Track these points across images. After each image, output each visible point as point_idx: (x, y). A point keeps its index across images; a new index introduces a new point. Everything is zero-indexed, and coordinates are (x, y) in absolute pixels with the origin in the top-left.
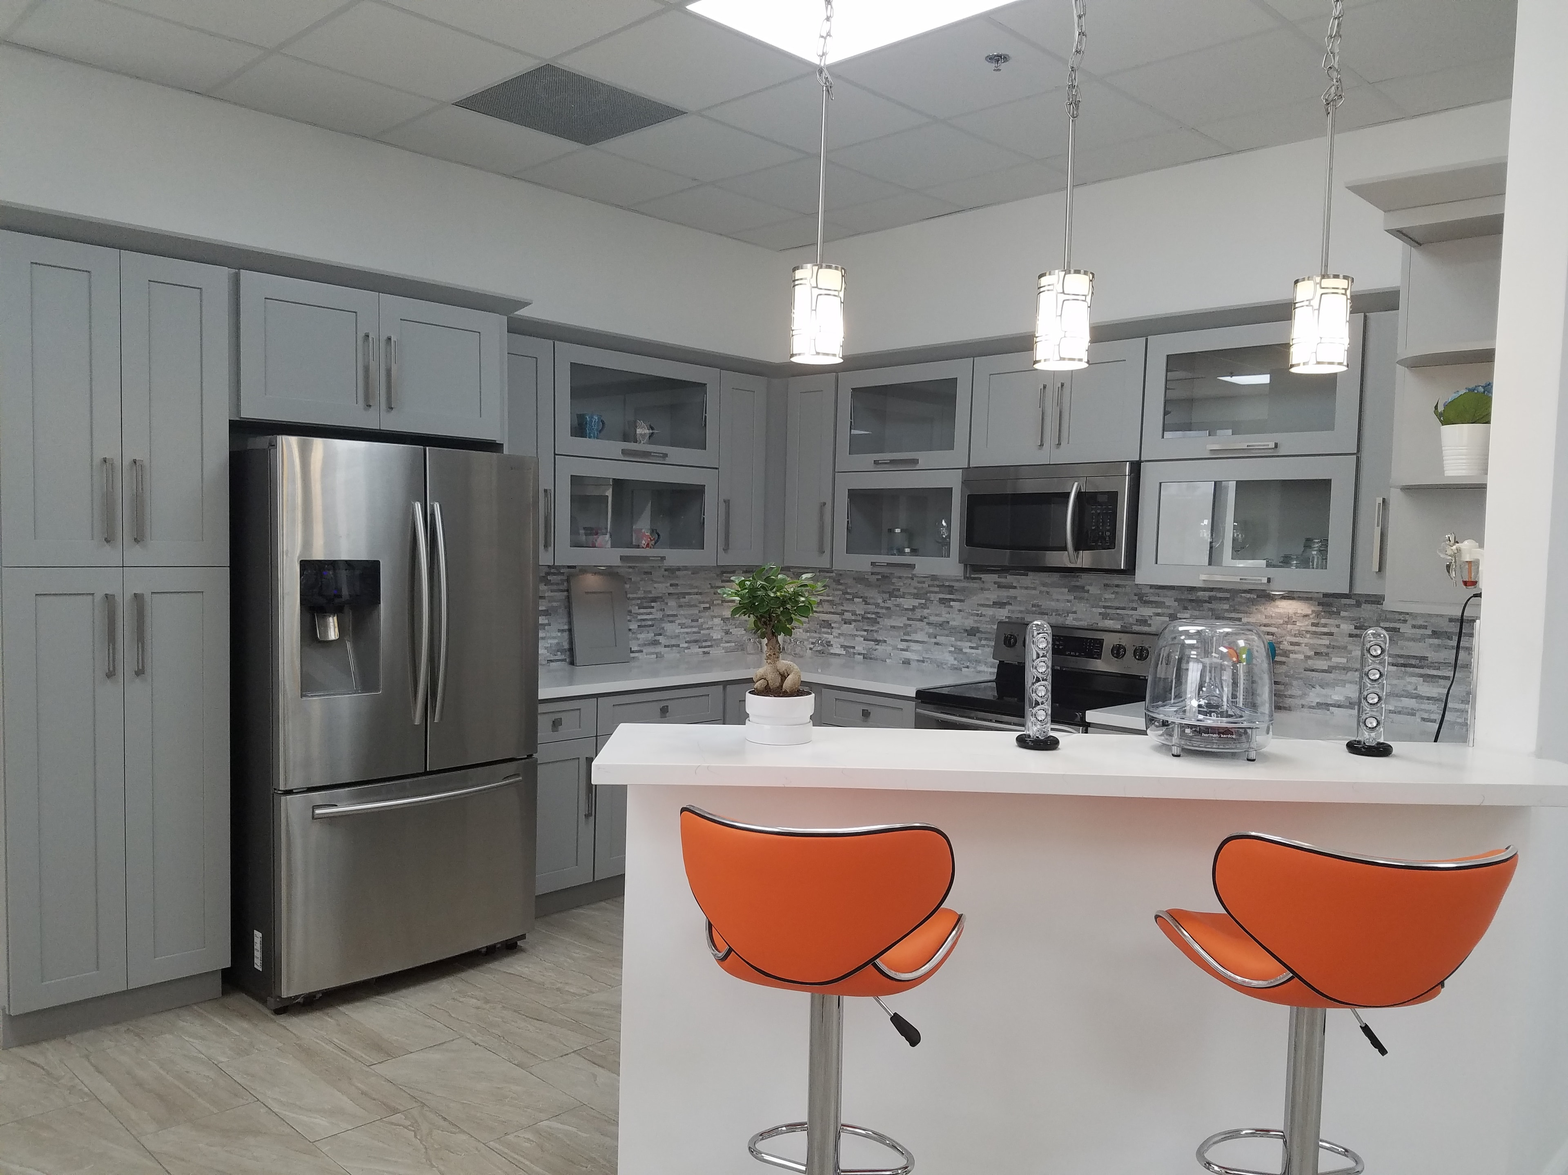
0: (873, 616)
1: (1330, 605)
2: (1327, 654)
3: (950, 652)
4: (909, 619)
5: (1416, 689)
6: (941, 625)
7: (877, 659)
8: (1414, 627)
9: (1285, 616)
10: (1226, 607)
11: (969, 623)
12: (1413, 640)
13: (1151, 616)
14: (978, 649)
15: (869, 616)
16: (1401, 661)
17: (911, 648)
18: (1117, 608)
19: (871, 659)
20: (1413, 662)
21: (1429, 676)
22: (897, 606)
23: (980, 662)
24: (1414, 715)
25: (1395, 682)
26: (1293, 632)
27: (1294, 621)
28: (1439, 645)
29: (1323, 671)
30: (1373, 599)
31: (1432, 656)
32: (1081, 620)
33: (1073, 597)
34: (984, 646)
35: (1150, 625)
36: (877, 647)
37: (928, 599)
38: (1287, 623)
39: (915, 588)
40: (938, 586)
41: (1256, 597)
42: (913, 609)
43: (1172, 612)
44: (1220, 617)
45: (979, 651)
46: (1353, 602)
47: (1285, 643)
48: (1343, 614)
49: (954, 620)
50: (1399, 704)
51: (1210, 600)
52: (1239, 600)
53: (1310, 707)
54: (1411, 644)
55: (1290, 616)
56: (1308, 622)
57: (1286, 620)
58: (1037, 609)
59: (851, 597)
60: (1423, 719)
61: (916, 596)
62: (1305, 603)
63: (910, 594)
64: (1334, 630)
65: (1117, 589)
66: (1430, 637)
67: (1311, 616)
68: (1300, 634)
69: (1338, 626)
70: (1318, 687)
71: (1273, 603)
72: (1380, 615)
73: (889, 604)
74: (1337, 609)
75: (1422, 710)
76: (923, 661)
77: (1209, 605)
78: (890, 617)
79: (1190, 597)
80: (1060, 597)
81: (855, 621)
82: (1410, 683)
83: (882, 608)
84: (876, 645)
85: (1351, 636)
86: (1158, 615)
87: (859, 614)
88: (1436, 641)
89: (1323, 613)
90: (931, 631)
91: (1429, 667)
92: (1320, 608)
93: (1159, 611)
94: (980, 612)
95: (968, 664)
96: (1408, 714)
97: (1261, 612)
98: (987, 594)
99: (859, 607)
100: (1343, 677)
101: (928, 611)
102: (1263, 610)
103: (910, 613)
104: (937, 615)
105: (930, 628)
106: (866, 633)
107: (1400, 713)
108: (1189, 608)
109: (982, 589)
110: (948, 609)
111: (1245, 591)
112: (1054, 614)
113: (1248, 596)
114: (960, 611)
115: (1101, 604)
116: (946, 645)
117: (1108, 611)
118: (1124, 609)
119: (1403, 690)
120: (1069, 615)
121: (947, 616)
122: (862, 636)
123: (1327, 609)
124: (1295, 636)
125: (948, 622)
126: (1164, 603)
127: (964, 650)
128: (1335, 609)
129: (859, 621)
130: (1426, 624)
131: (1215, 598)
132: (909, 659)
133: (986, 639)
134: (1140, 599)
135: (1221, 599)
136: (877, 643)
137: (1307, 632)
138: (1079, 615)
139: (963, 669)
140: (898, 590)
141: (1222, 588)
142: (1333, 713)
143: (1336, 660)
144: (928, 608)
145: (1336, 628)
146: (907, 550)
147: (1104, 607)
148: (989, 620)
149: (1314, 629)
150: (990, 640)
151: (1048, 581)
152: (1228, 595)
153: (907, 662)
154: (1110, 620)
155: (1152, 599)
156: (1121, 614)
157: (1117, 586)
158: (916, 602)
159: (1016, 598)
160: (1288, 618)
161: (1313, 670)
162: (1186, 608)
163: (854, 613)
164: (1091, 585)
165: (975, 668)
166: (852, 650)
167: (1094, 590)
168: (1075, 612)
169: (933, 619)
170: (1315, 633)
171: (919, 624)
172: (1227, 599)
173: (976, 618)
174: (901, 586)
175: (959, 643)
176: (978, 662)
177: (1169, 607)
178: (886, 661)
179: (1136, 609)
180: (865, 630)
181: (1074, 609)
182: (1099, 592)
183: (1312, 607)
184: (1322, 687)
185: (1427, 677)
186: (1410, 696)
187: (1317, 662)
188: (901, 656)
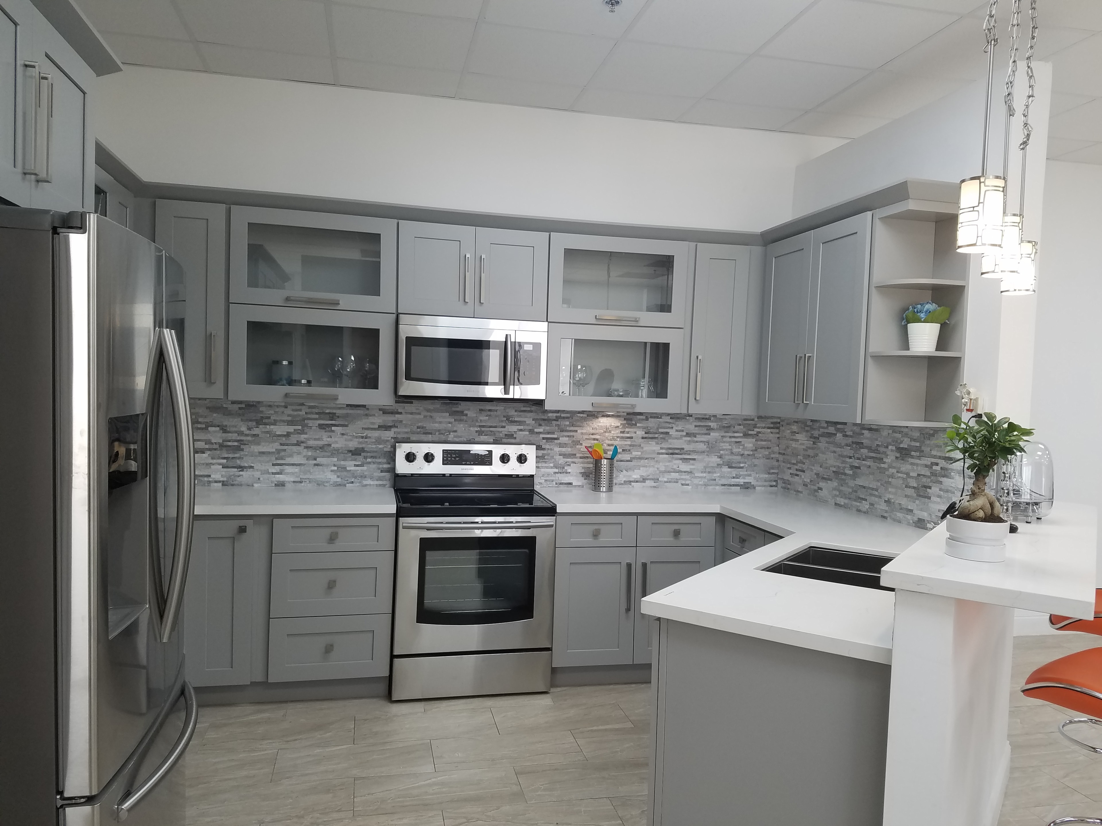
0: (236, 444)
1: (631, 420)
2: (629, 450)
3: (332, 471)
4: (281, 444)
5: (678, 467)
6: (321, 448)
7: (241, 485)
8: (677, 431)
9: (604, 428)
10: (567, 423)
11: (353, 444)
12: (677, 438)
13: (516, 432)
14: (363, 466)
15: (229, 444)
16: (671, 451)
17: (286, 471)
18: (491, 427)
19: (233, 485)
20: (677, 451)
21: (684, 459)
22: (267, 432)
23: (365, 477)
24: (677, 482)
25: (667, 464)
26: (609, 438)
27: (610, 431)
28: (690, 441)
29: (627, 461)
30: (655, 415)
31: (687, 447)
32: (461, 437)
33: (454, 420)
34: (369, 463)
35: (515, 438)
36: (241, 473)
37: (306, 425)
38: (605, 432)
39: (289, 416)
40: (317, 413)
41: (586, 416)
42: (288, 435)
43: (531, 428)
44: (563, 430)
45: (365, 468)
46: (644, 417)
47: (605, 445)
48: (638, 425)
49: (336, 442)
50: (669, 477)
51: (557, 419)
52: (577, 418)
53: (621, 484)
54: (675, 441)
55: (607, 427)
56: (618, 431)
57: (605, 430)
58: (421, 430)
59: (204, 426)
60: (683, 485)
61: (290, 423)
62: (616, 419)
63: (284, 421)
64: (633, 435)
65: (489, 413)
66: (685, 436)
67: (620, 427)
68: (613, 439)
69: (635, 433)
70: (624, 471)
71: (597, 420)
72: (659, 425)
73: (256, 431)
74: (635, 422)
75: (682, 479)
76: (301, 482)
77: (557, 423)
78: (258, 444)
79: (543, 417)
80: (441, 420)
81: (209, 449)
82: (675, 464)
83: (247, 435)
84: (240, 471)
85: (643, 438)
86: (521, 430)
87: (215, 443)
88: (688, 439)
89: (627, 425)
90: (310, 454)
91: (685, 454)
92: (625, 422)
93: (522, 427)
94: (365, 435)
95: (353, 480)
96: (675, 482)
97: (588, 425)
98: (371, 419)
99: (216, 436)
100: (639, 464)
101: (305, 436)
102: (591, 424)
103: (284, 439)
104: (315, 439)
105: (307, 451)
106: (225, 461)
107: (670, 482)
108: (543, 425)
109: (367, 415)
110: (330, 434)
111: (579, 412)
112: (437, 433)
113: (582, 415)
114: (343, 434)
115: (477, 424)
116: (327, 465)
117: (483, 429)
118: (495, 427)
119: (672, 469)
120: (451, 433)
121: (329, 439)
122: (220, 464)
123: (630, 422)
124: (611, 440)
125: (329, 445)
126: (525, 422)
127: (348, 469)
128: (634, 422)
129: (215, 449)
130: (683, 429)
131: (560, 417)
132: (283, 482)
133: (372, 457)
134: (508, 419)
135: (564, 418)
136: (240, 469)
137: (618, 437)
138: (459, 434)
139: (347, 485)
140: (269, 418)
141: (564, 410)
142: (633, 486)
143: (636, 453)
144: (306, 434)
145: (634, 434)
146: (303, 381)
147: (480, 426)
148: (374, 441)
149: (622, 435)
150: (376, 458)
151: (431, 407)
152: (568, 415)
153: (281, 485)
154: (484, 436)
155: (516, 419)
156: (493, 431)
157: (490, 410)
158: (291, 429)
159: (401, 421)
160: (606, 429)
161: (621, 461)
162: (540, 425)
163: (208, 442)
164: (469, 410)
165: (360, 482)
166: (206, 479)
167: (471, 414)
168: (455, 431)
169: (311, 443)
170: (622, 437)
171: (295, 448)
172: (567, 418)
173: (361, 440)
174: (272, 414)
175: (342, 463)
176: (363, 477)
177: (528, 425)
178: (253, 486)
179: (504, 427)
180: (224, 458)
181: (455, 429)
182: (475, 415)
183: (621, 421)
184: (627, 471)
185: (684, 460)
186: (675, 472)
187: (624, 455)
188: (274, 479)
